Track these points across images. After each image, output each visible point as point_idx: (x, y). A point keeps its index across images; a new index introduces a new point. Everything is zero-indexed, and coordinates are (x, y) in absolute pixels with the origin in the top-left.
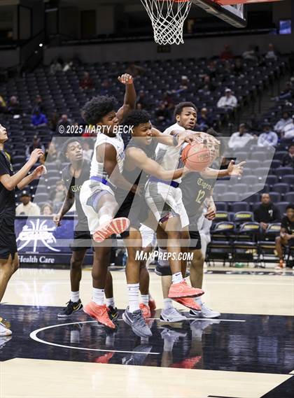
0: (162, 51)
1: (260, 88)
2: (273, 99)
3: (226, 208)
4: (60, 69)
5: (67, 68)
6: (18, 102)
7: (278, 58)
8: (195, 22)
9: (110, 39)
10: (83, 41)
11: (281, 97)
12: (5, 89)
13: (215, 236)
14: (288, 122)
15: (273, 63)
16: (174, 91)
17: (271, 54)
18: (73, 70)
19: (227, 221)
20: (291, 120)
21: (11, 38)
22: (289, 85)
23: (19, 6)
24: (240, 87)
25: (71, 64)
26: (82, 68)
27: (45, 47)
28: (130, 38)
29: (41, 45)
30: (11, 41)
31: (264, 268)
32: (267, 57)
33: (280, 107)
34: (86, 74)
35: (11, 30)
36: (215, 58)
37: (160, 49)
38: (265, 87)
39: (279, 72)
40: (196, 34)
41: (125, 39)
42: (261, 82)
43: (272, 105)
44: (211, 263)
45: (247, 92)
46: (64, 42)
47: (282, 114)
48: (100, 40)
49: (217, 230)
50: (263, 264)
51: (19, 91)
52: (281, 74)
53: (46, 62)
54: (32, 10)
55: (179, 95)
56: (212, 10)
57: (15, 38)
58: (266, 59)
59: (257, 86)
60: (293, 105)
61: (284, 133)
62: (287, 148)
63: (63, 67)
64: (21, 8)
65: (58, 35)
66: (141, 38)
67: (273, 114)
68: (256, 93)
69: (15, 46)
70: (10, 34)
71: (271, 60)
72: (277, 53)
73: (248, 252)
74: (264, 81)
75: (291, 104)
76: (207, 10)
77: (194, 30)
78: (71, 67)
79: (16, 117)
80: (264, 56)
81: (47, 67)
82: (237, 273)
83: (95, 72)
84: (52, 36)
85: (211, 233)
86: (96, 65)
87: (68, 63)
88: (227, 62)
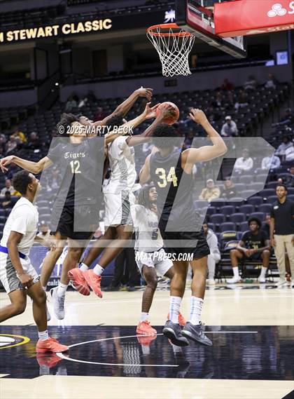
0: (169, 85)
1: (261, 115)
2: (273, 125)
3: (234, 227)
4: (75, 106)
5: (82, 104)
6: (38, 138)
7: (277, 87)
8: (198, 57)
9: (121, 76)
10: (95, 79)
11: (281, 123)
12: (25, 126)
13: (225, 254)
14: (289, 145)
15: (272, 92)
16: (182, 122)
17: (270, 83)
18: (87, 106)
19: (236, 239)
20: (291, 144)
21: (29, 79)
22: (288, 111)
23: (35, 49)
24: (243, 115)
25: (86, 100)
26: (96, 104)
27: (61, 86)
28: (139, 74)
29: (57, 84)
30: (29, 82)
31: (272, 282)
32: (266, 86)
33: (280, 132)
34: (100, 109)
35: (29, 71)
36: (218, 89)
37: (167, 83)
38: (266, 114)
39: (278, 100)
40: (200, 68)
41: (133, 75)
42: (261, 110)
43: (274, 130)
44: (223, 280)
45: (250, 120)
46: (78, 81)
47: (283, 139)
48: (111, 77)
49: (228, 248)
50: (271, 279)
51: (38, 128)
52: (281, 101)
53: (62, 99)
54: (47, 53)
55: (186, 125)
56: (214, 43)
57: (33, 78)
58: (265, 88)
59: (259, 114)
60: (292, 130)
61: (285, 156)
62: (288, 169)
63: (78, 104)
64: (37, 51)
65: (72, 75)
66: (149, 73)
67: (274, 139)
68: (257, 120)
69: (33, 85)
70: (28, 75)
71: (271, 89)
72: (276, 82)
73: (257, 268)
74: (265, 109)
75: (290, 129)
76: (209, 43)
77: (198, 64)
78: (86, 103)
79: (37, 151)
80: (263, 85)
81: (63, 104)
82: (247, 288)
83: (108, 107)
84: (67, 76)
85: (221, 252)
86: (108, 100)
87: (83, 99)
88: (230, 92)
